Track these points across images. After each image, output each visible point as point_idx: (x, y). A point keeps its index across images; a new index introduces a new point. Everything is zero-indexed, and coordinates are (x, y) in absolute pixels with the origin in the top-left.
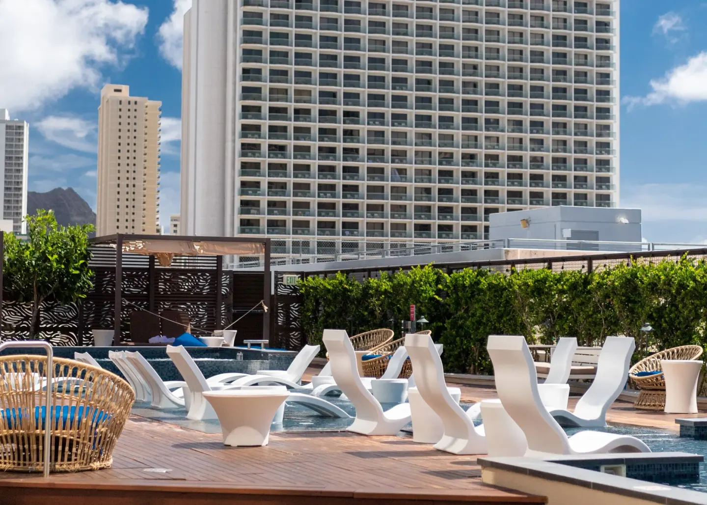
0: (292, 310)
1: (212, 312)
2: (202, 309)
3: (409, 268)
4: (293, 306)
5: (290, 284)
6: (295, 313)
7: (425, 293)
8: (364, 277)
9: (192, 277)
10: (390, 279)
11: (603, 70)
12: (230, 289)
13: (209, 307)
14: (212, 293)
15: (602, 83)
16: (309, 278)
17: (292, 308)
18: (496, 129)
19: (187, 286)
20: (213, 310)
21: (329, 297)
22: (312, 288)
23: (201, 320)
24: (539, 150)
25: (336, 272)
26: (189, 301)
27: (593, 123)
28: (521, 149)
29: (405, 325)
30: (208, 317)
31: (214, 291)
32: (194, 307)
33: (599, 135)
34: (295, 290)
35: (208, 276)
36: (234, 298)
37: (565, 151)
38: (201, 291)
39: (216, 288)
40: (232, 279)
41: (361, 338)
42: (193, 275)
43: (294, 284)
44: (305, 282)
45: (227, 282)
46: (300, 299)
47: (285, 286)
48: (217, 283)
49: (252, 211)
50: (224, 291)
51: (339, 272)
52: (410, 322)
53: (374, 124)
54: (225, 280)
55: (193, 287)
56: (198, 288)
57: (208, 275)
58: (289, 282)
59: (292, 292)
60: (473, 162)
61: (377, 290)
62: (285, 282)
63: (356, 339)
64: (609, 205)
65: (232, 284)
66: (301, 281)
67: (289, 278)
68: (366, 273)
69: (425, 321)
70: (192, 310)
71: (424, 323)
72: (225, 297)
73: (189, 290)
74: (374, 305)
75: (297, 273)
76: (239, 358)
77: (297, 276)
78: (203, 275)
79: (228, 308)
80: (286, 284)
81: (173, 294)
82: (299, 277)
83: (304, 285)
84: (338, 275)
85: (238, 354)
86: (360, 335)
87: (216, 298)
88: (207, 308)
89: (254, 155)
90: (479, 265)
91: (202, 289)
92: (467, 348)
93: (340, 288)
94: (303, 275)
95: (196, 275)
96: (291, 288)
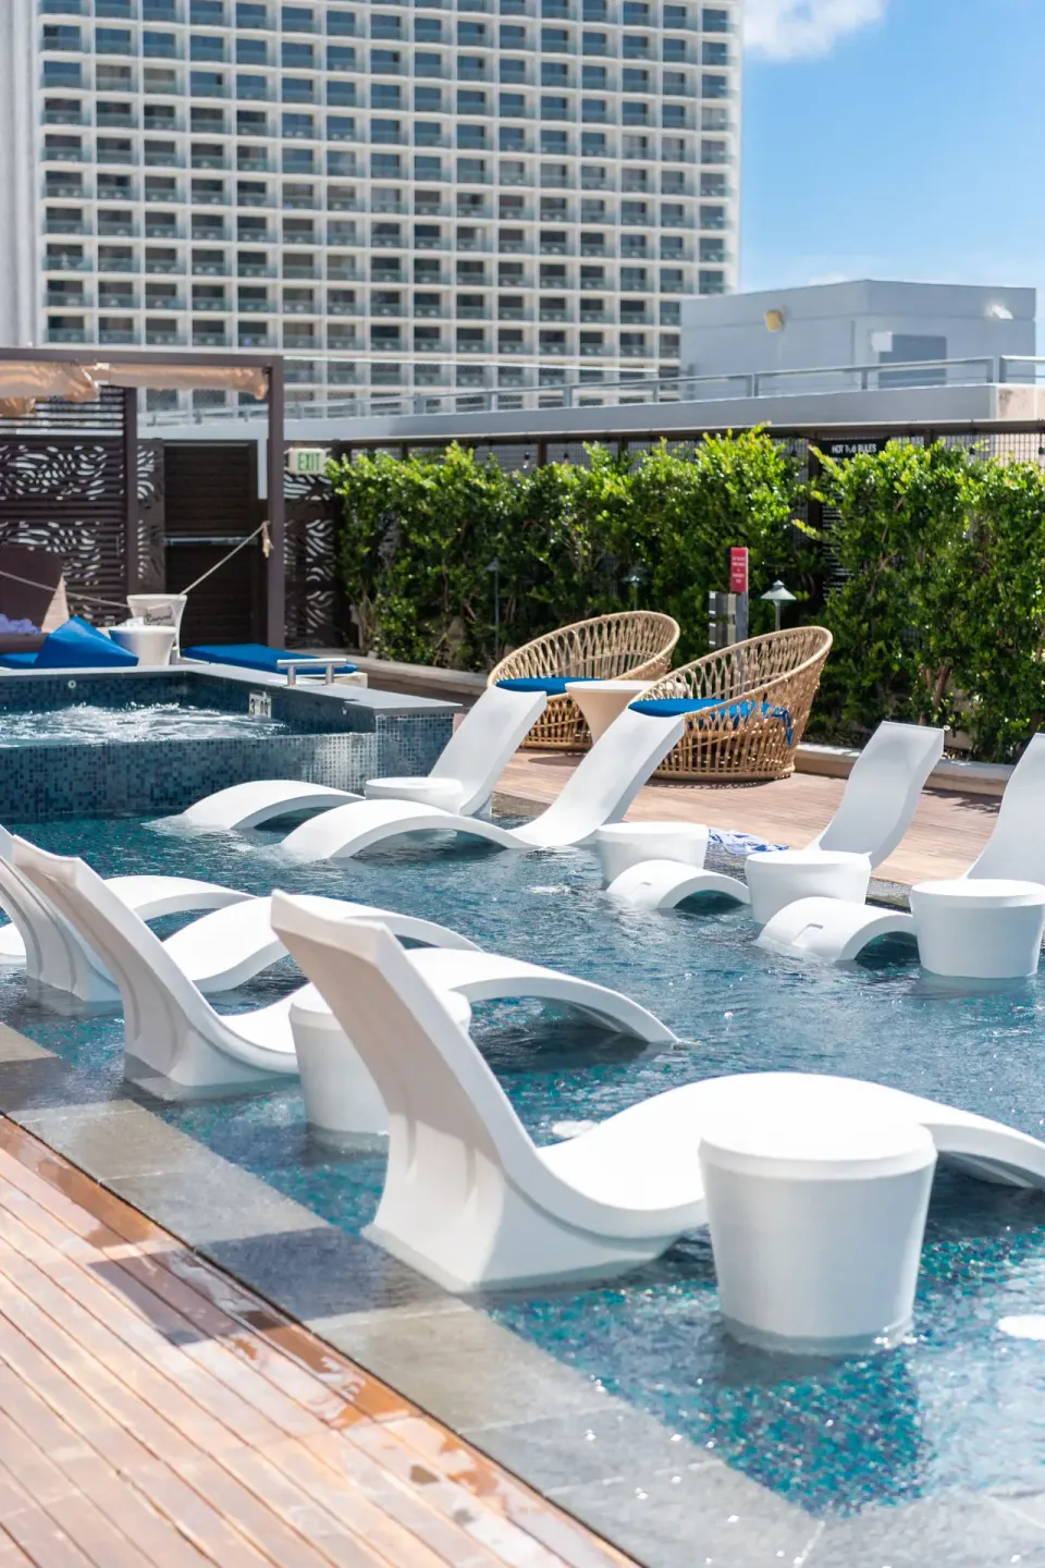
0: (312, 537)
1: (111, 545)
2: (88, 538)
3: (696, 437)
4: (315, 528)
5: (306, 472)
6: (317, 543)
7: (760, 510)
8: (527, 457)
9: (61, 457)
10: (620, 465)
11: (715, 37)
12: (157, 486)
13: (102, 533)
14: (113, 495)
15: (712, 62)
16: (360, 456)
17: (312, 532)
18: (519, 147)
19: (49, 480)
20: (114, 541)
21: (423, 506)
22: (368, 482)
23: (84, 566)
24: (597, 188)
25: (448, 442)
26: (54, 518)
27: (695, 137)
28: (564, 184)
29: (720, 604)
30: (103, 557)
31: (117, 491)
32: (67, 533)
33: (706, 161)
34: (317, 485)
35: (99, 454)
36: (167, 507)
37: (643, 189)
38: (84, 491)
39: (125, 484)
40: (162, 460)
41: (577, 637)
42: (61, 450)
43: (315, 472)
44: (347, 466)
45: (150, 467)
46: (335, 511)
47: (293, 476)
48: (125, 471)
49: (70, 301)
50: (142, 492)
51: (455, 444)
52: (732, 597)
53: (294, 136)
54: (145, 465)
55: (64, 483)
56: (77, 484)
57: (99, 449)
58: (303, 466)
59: (310, 493)
60: (475, 209)
61: (581, 497)
62: (294, 468)
63: (560, 640)
64: (720, 290)
65: (162, 473)
66: (335, 464)
67: (304, 458)
68: (533, 449)
69: (784, 594)
70: (62, 542)
71: (783, 602)
72: (145, 504)
73: (54, 491)
74: (566, 534)
75: (322, 444)
76: (257, 711)
77: (321, 451)
78: (88, 450)
79: (152, 535)
80: (297, 472)
81: (13, 500)
82: (328, 454)
83: (347, 476)
84: (454, 454)
85: (252, 696)
86: (574, 628)
87: (125, 509)
88: (98, 536)
89: (69, 194)
90: (930, 434)
91: (86, 487)
92: (903, 670)
93: (459, 485)
94: (340, 449)
95: (71, 449)
96: (308, 483)
